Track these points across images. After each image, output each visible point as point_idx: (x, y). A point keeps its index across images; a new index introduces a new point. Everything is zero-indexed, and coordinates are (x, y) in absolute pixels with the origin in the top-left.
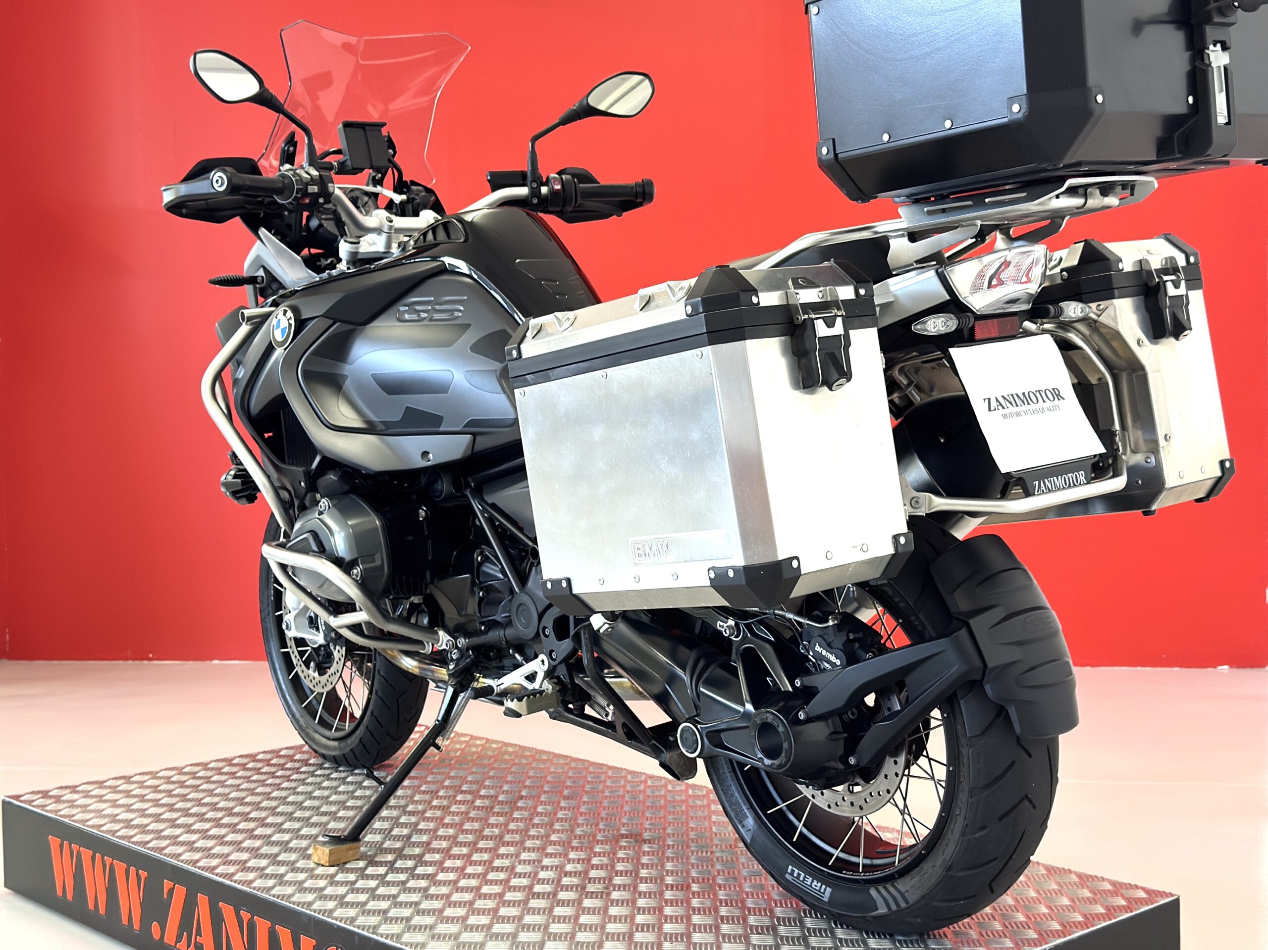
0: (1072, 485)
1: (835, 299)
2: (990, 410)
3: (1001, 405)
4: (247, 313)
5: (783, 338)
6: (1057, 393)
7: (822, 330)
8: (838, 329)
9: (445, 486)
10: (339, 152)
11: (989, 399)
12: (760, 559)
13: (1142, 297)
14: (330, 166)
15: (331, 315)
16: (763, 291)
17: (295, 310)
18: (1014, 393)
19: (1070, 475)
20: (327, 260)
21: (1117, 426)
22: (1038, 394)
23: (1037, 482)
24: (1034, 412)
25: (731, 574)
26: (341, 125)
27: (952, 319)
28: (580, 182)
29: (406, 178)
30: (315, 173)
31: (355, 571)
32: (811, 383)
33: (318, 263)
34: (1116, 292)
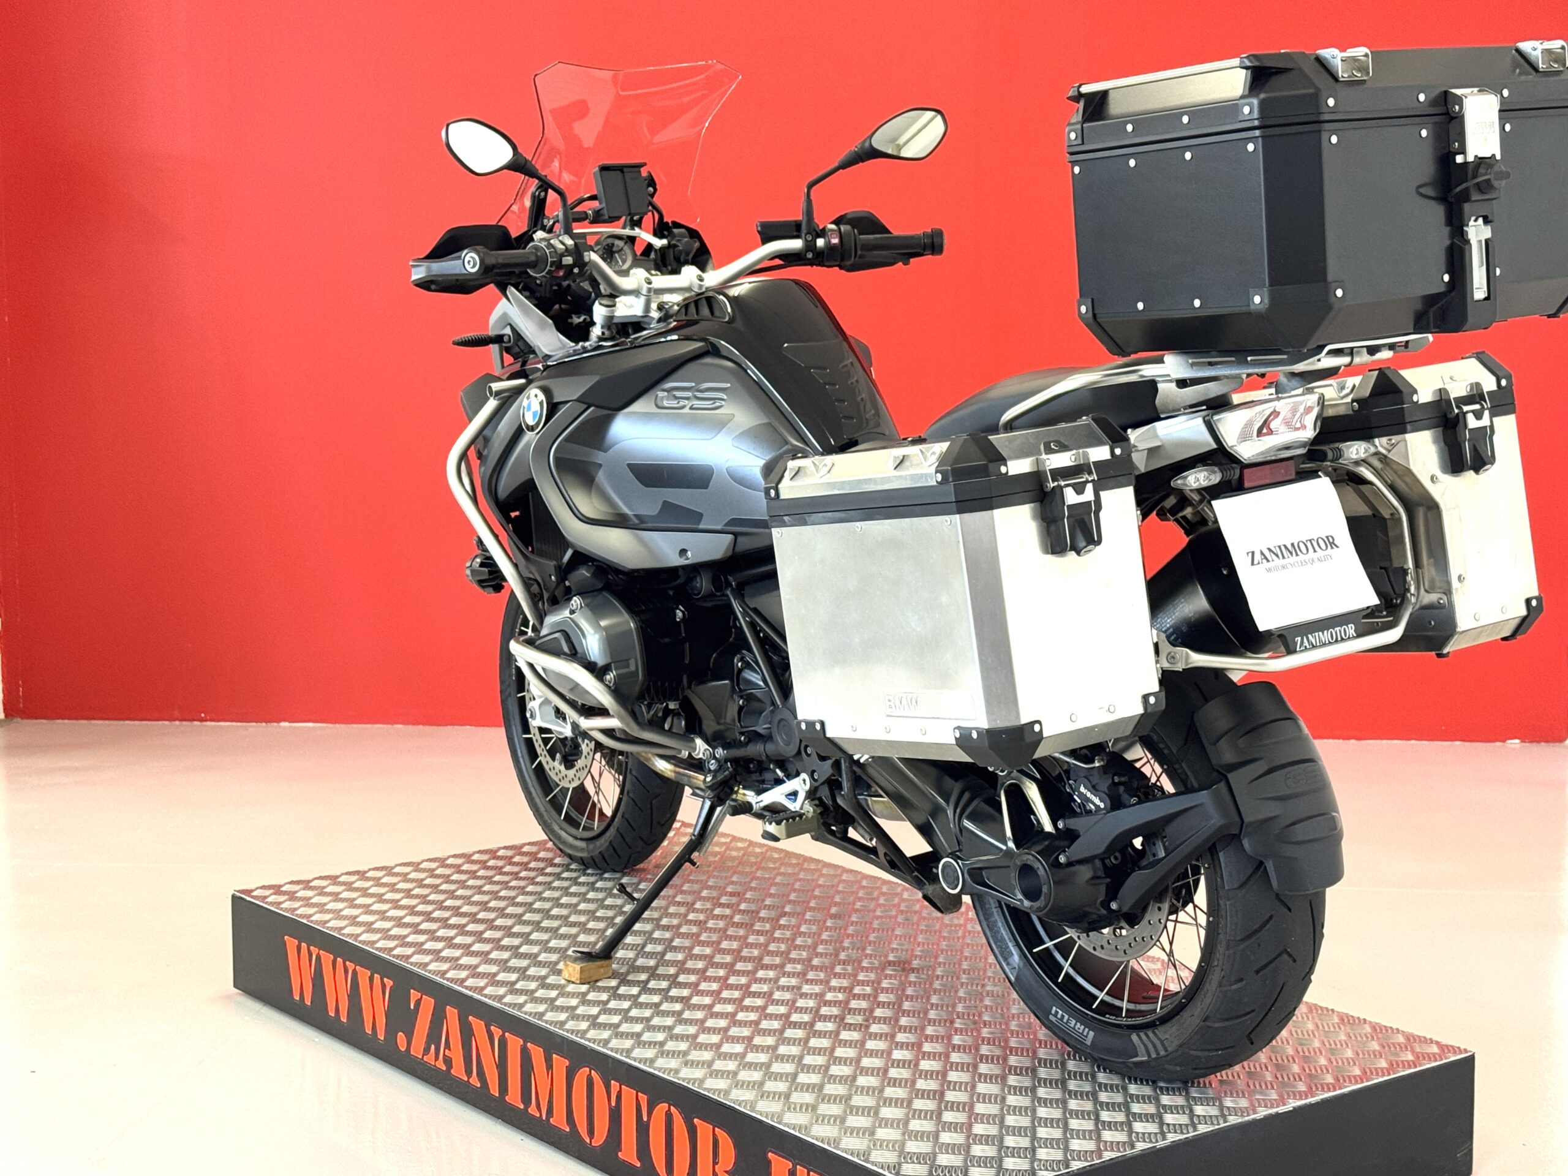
0: (1339, 639)
1: (1086, 462)
2: (1253, 564)
3: (1266, 558)
4: (496, 386)
5: (1032, 505)
6: (1331, 540)
7: (1071, 497)
8: (1088, 495)
9: (704, 584)
10: (593, 198)
11: (1253, 553)
12: (1001, 723)
13: (1440, 429)
14: (584, 216)
15: (585, 400)
16: (1011, 458)
17: (547, 391)
18: (1281, 544)
19: (1337, 629)
20: (579, 318)
21: (1410, 564)
22: (1309, 544)
23: (1299, 639)
24: (1303, 563)
25: (975, 735)
26: (597, 169)
27: (1214, 472)
28: (860, 234)
29: (668, 219)
30: (570, 242)
31: (608, 677)
32: (1059, 550)
33: (570, 321)
34: (1409, 427)
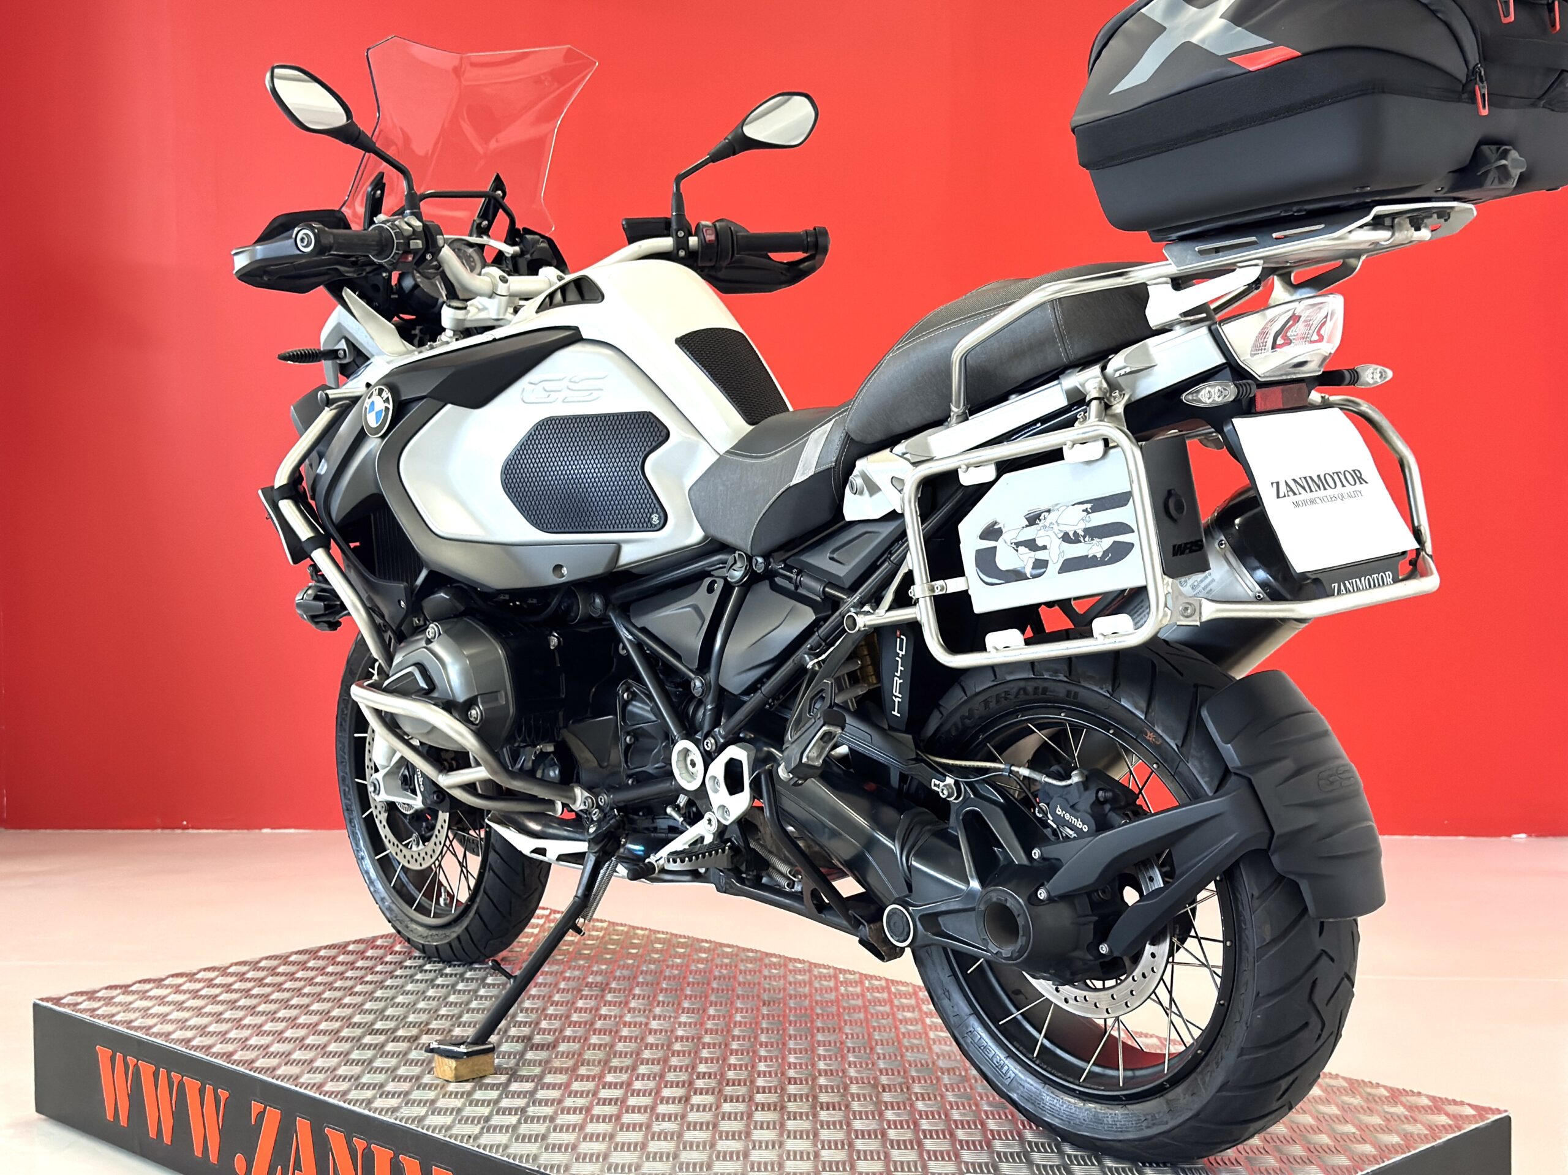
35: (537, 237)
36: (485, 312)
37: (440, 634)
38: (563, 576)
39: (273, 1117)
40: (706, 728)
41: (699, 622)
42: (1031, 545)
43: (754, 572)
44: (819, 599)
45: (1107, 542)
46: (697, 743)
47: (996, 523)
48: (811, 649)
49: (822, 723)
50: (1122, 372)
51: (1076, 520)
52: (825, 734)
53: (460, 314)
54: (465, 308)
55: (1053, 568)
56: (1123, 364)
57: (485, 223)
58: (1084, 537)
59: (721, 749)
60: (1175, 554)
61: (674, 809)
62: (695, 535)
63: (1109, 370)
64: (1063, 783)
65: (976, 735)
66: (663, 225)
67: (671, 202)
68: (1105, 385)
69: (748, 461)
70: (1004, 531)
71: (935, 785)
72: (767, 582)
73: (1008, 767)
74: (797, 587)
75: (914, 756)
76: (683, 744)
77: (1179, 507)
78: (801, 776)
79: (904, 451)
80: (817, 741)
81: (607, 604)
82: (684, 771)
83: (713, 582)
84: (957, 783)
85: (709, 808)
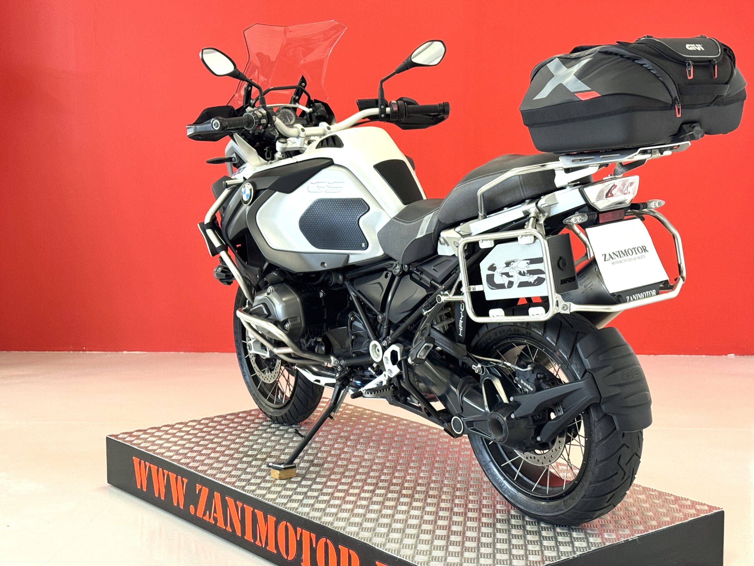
35: (320, 104)
36: (295, 144)
37: (273, 291)
38: (325, 267)
39: (205, 491)
40: (384, 336)
41: (381, 291)
42: (507, 275)
43: (404, 271)
44: (429, 286)
45: (536, 277)
46: (380, 342)
47: (493, 264)
48: (425, 307)
49: (425, 342)
50: (544, 206)
51: (524, 267)
52: (426, 347)
53: (284, 145)
54: (286, 142)
55: (516, 285)
56: (544, 203)
57: (297, 97)
58: (527, 274)
59: (389, 345)
60: (562, 283)
61: (371, 369)
62: (380, 253)
63: (539, 204)
64: (524, 370)
65: (492, 347)
66: (375, 103)
67: (378, 92)
68: (538, 211)
69: (401, 223)
70: (497, 268)
71: (474, 367)
72: (409, 276)
73: (502, 362)
74: (420, 279)
75: (466, 354)
76: (374, 342)
77: (564, 264)
78: (417, 362)
79: (459, 230)
80: (423, 349)
81: (344, 278)
82: (375, 353)
83: (387, 274)
84: (482, 367)
85: (385, 370)
